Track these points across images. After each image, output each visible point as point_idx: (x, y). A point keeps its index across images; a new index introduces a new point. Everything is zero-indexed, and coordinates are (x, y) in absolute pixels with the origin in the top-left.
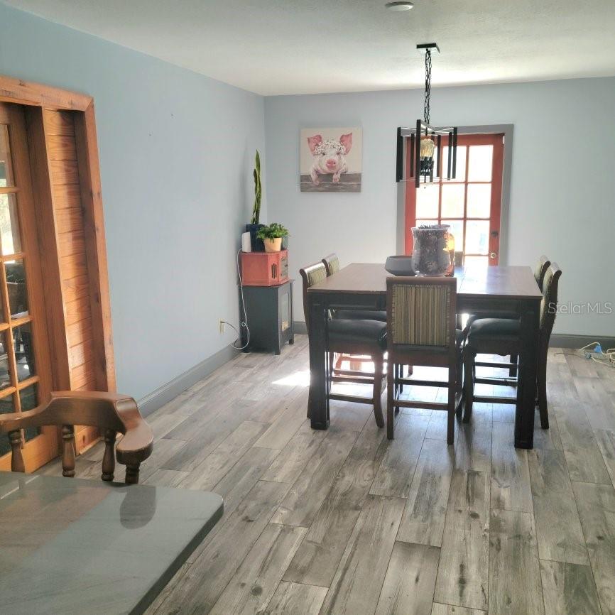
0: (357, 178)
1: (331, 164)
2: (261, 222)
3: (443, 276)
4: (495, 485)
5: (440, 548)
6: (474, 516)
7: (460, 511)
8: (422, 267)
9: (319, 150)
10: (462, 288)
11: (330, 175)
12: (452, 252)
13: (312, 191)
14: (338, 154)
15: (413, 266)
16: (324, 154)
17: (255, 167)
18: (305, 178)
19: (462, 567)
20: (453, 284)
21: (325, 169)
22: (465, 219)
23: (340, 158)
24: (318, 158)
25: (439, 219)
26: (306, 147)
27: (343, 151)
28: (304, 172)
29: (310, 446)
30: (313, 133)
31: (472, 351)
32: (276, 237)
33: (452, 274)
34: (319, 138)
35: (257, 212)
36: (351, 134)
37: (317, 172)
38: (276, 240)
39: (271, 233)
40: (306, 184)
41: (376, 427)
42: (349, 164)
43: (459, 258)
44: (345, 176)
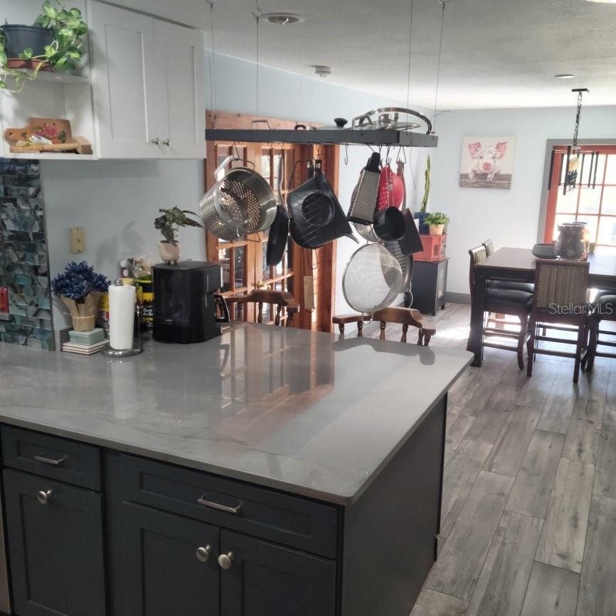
0: (508, 178)
1: (487, 166)
2: (427, 211)
3: (579, 261)
4: (607, 408)
5: (566, 435)
6: (591, 422)
7: (581, 419)
8: (563, 253)
9: (478, 154)
10: (594, 270)
11: (485, 175)
12: (587, 243)
13: (469, 187)
14: (494, 158)
15: (555, 252)
16: (481, 158)
17: (426, 168)
18: (464, 177)
19: (580, 445)
20: (587, 266)
21: (481, 169)
22: (599, 215)
23: (495, 161)
24: (476, 160)
25: (577, 214)
26: (467, 152)
27: (498, 156)
28: (463, 172)
29: (470, 375)
30: (474, 140)
31: (598, 318)
32: (440, 223)
33: (586, 260)
34: (479, 145)
35: (425, 203)
36: (506, 143)
37: (474, 172)
38: (439, 225)
39: (436, 221)
40: (464, 181)
41: (518, 369)
42: (502, 167)
43: (592, 247)
44: (498, 176)
